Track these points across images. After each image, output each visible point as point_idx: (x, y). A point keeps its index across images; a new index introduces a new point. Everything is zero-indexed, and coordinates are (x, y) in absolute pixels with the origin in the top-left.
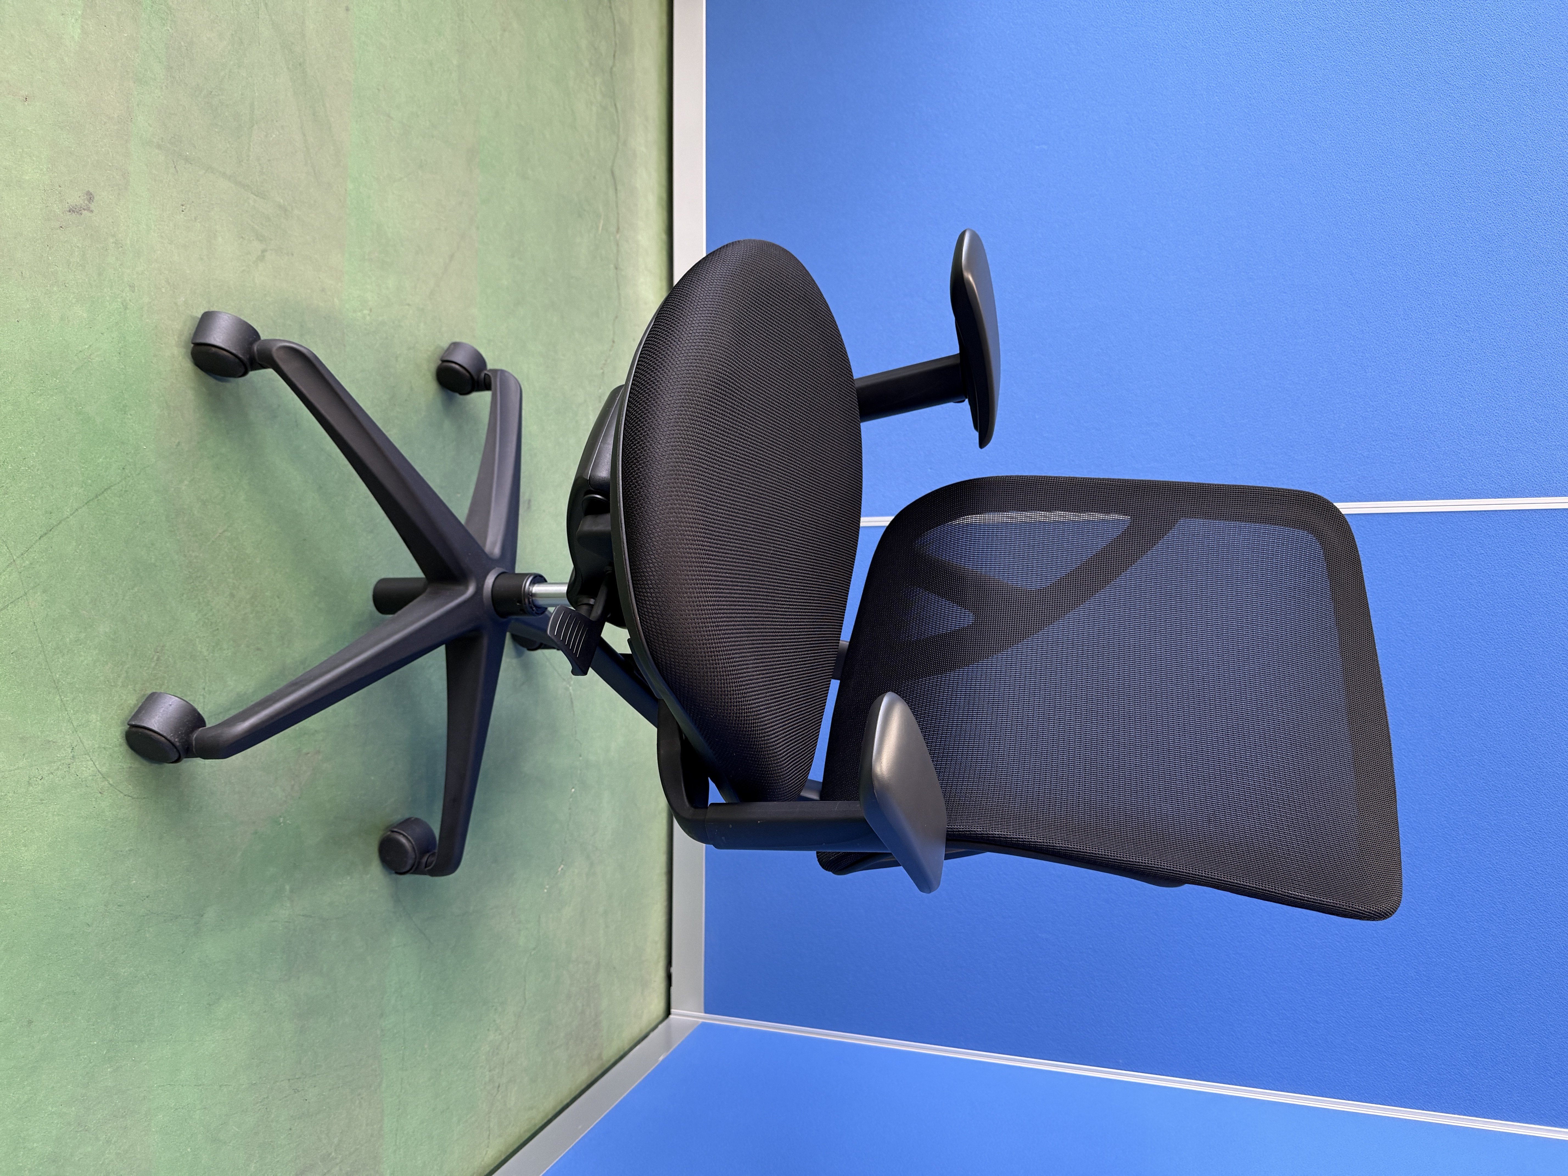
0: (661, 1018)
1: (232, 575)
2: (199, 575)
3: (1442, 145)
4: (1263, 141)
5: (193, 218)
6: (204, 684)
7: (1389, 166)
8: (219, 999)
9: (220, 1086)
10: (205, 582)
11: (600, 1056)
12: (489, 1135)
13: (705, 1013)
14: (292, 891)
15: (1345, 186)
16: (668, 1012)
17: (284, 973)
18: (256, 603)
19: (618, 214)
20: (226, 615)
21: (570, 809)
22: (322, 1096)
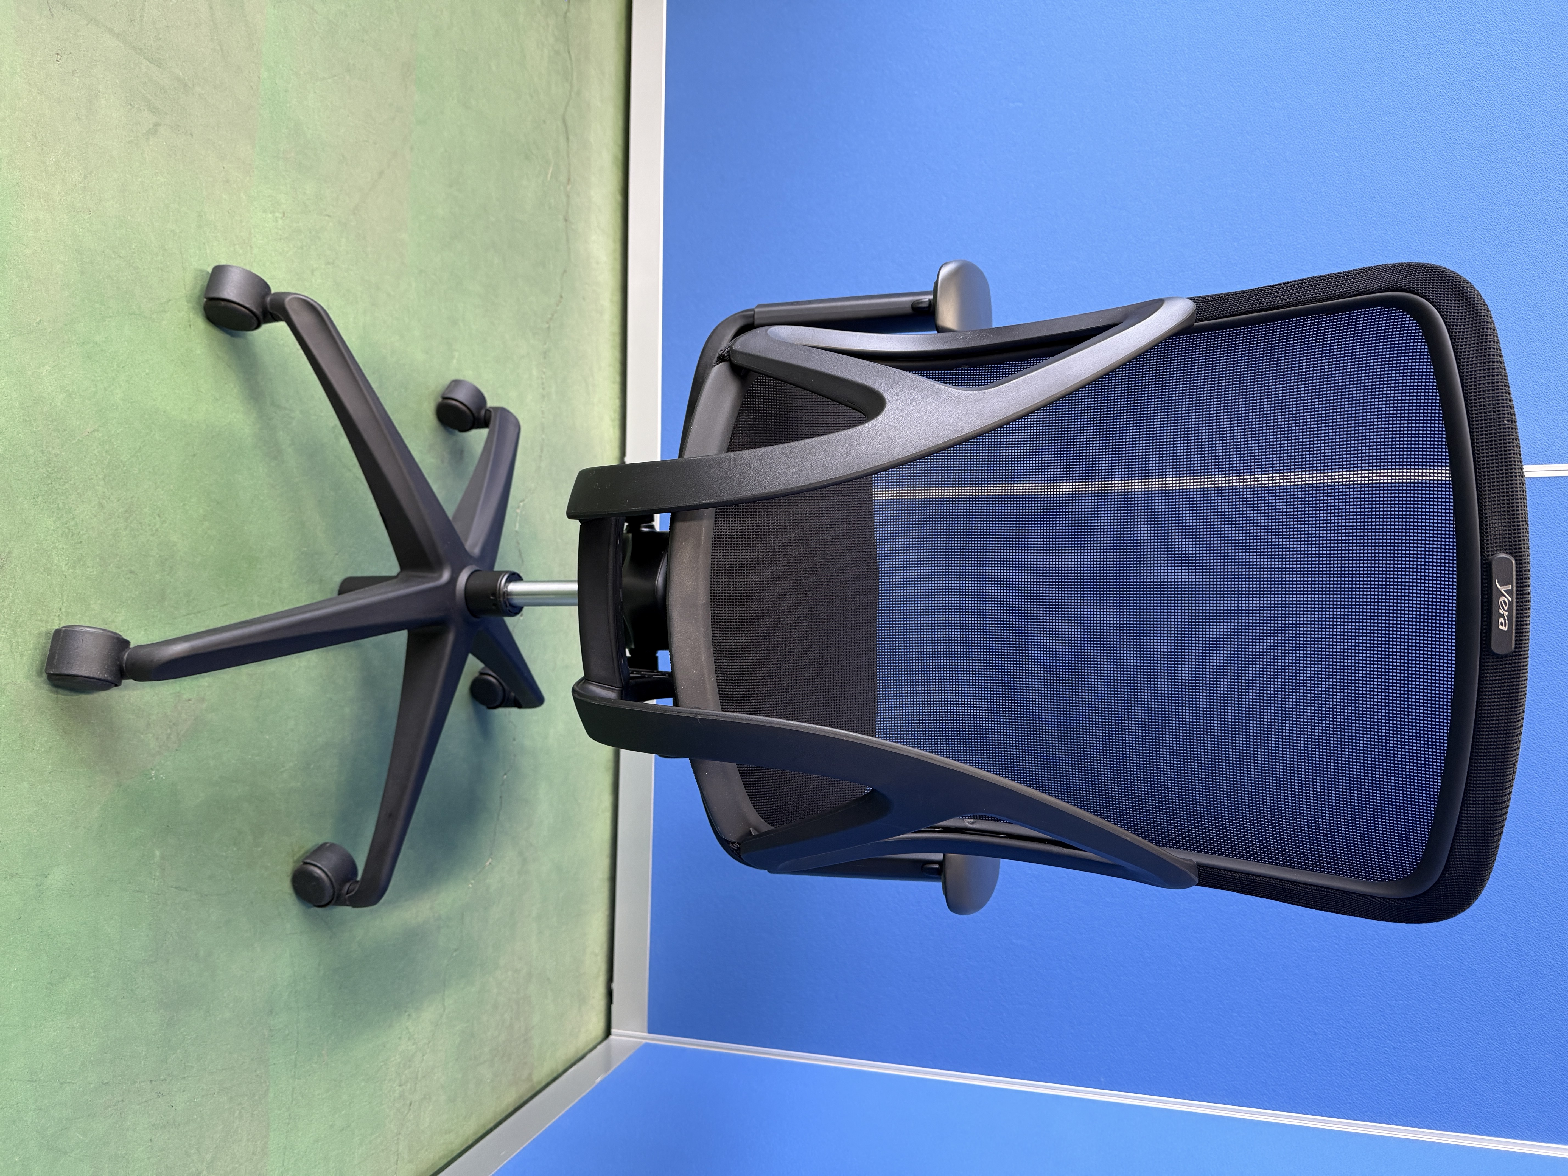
0: (599, 1039)
1: (102, 483)
2: (59, 476)
4: (1247, 97)
5: (71, 71)
6: (61, 604)
8: (64, 978)
9: (61, 1084)
10: (67, 486)
11: (529, 1078)
13: (649, 1032)
14: (163, 857)
16: (608, 1032)
17: (150, 953)
18: (131, 519)
19: (569, 164)
20: (93, 528)
21: (501, 797)
22: (193, 1103)
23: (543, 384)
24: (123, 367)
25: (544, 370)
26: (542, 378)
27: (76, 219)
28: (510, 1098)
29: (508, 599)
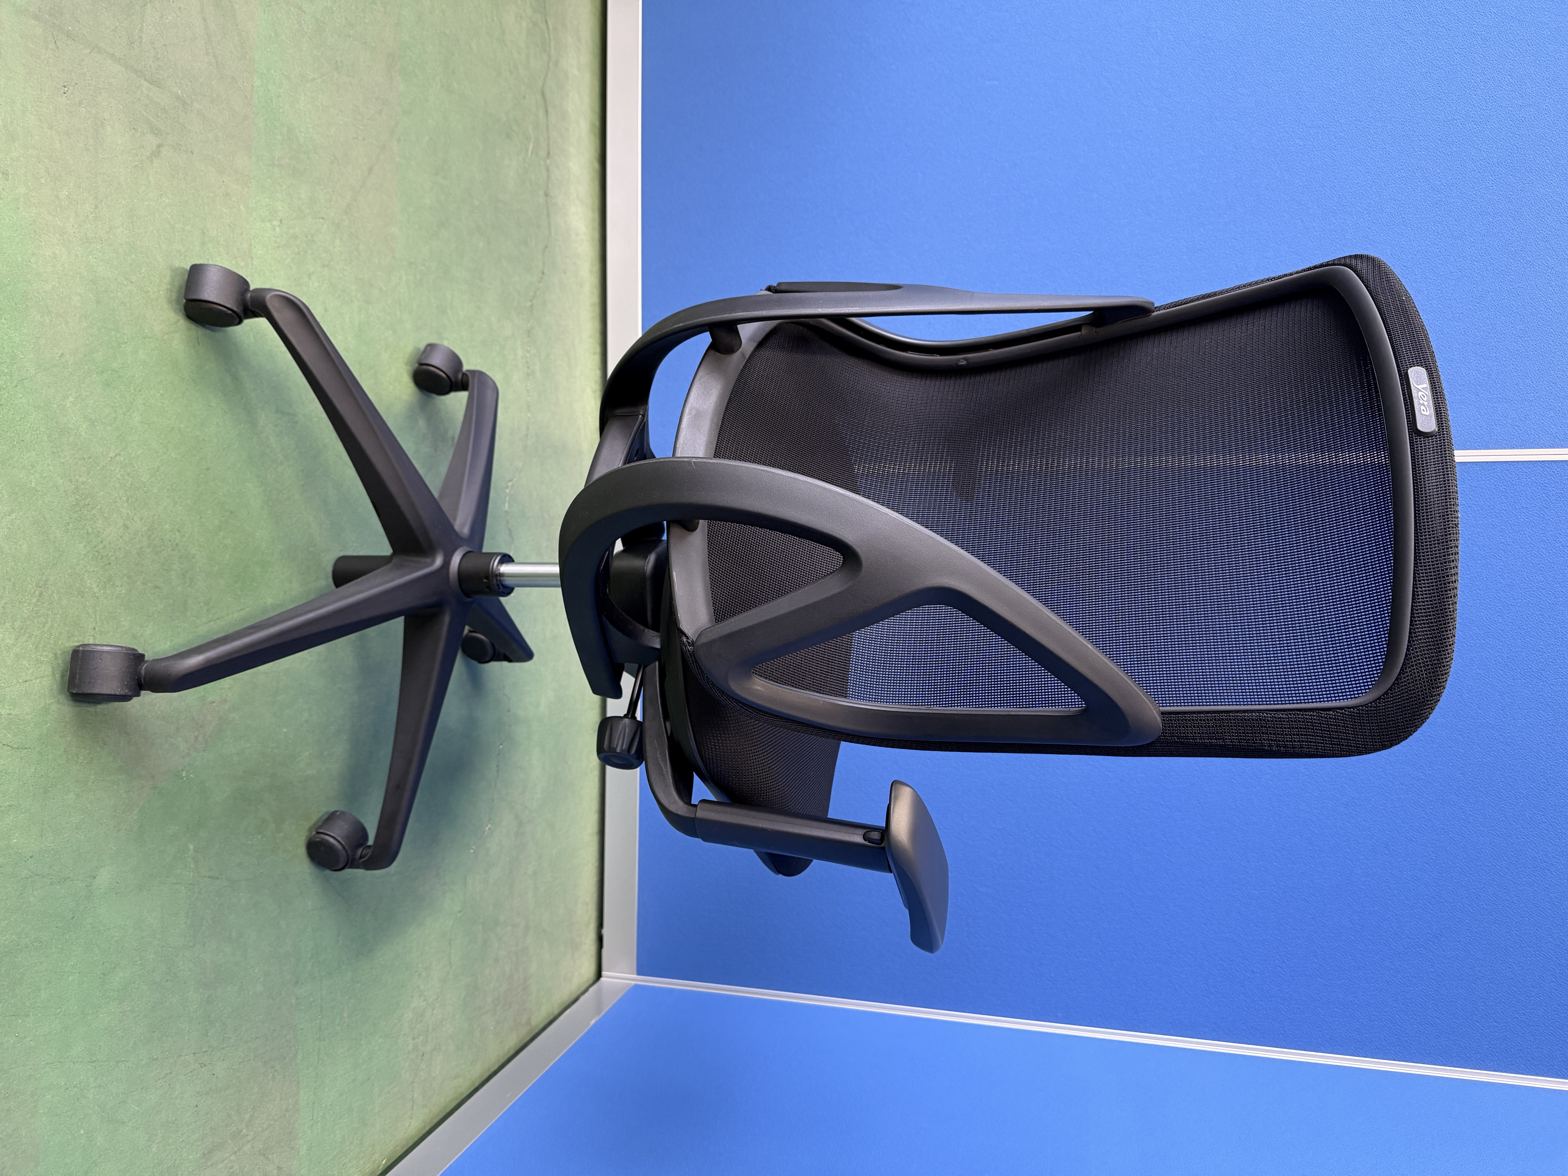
0: (591, 982)
1: (125, 505)
2: (87, 502)
3: (1394, 92)
4: (1217, 83)
5: (77, 102)
6: (94, 624)
7: (1341, 112)
8: (115, 968)
9: (117, 1062)
10: (94, 511)
11: (529, 1022)
12: (413, 1106)
13: (638, 974)
14: (196, 850)
15: (1297, 131)
16: (599, 975)
17: (188, 939)
18: (153, 536)
19: (549, 138)
20: (119, 549)
21: (498, 766)
22: (232, 1070)
23: (527, 362)
24: (140, 391)
25: (529, 349)
26: (526, 357)
27: (90, 249)
28: (512, 1042)
29: (500, 580)
